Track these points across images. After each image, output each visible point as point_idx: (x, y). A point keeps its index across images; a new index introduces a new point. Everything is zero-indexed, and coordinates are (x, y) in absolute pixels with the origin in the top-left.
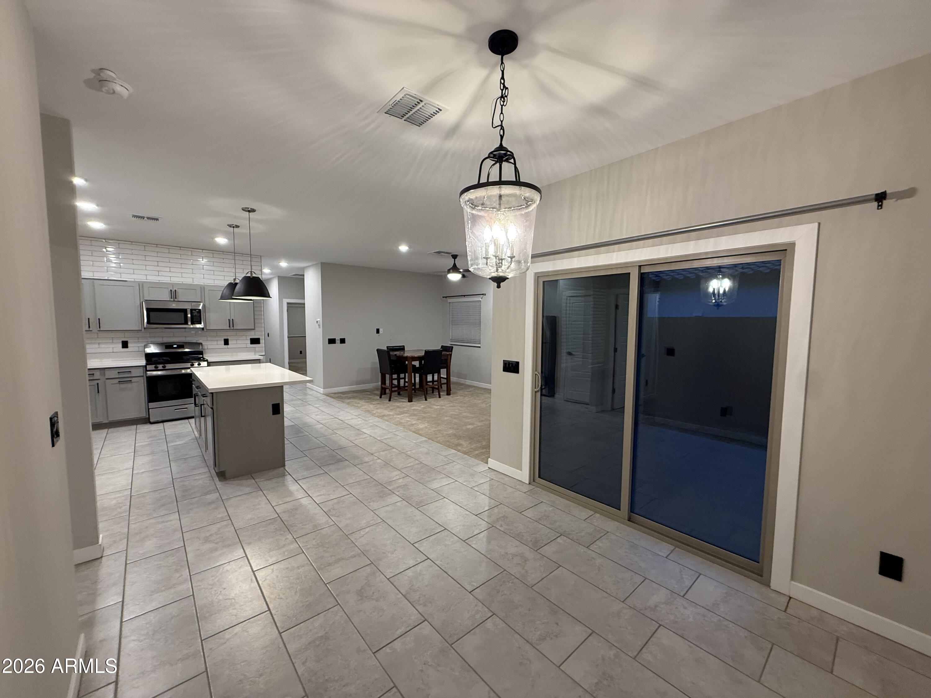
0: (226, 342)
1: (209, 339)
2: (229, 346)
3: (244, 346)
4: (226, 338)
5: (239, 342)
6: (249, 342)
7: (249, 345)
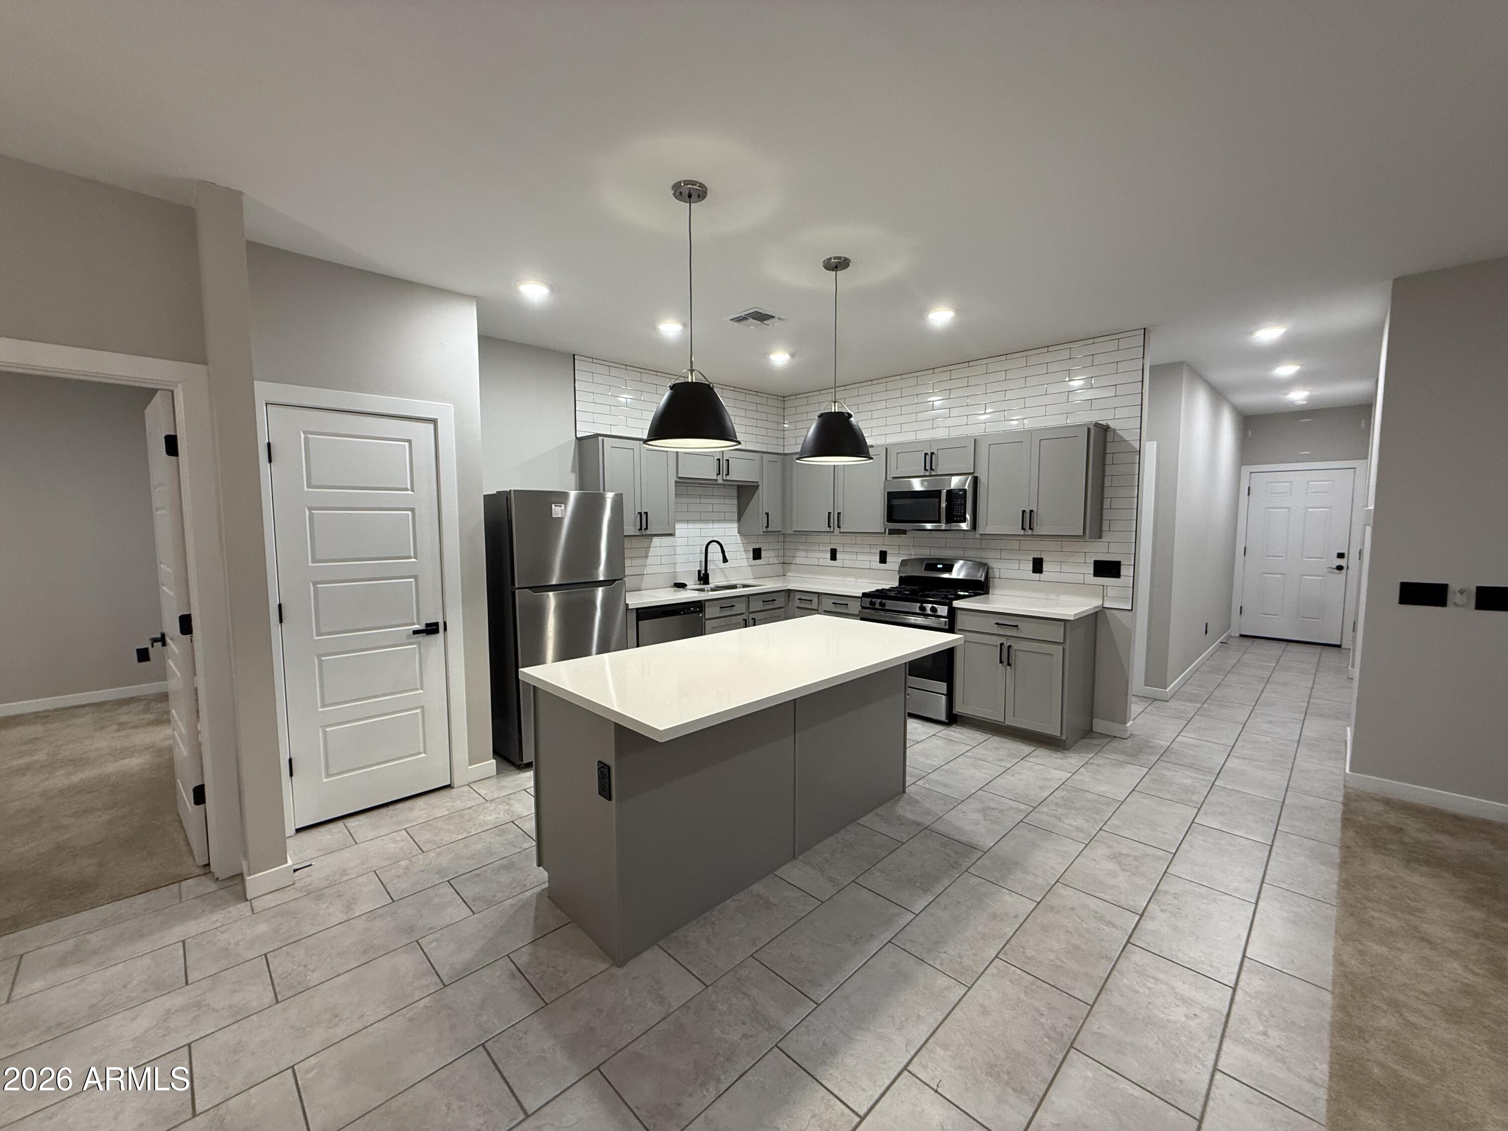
0: (1038, 566)
1: (1004, 555)
2: (1043, 576)
3: (1079, 578)
4: (1038, 556)
5: (1065, 568)
6: (1091, 570)
7: (1091, 579)
